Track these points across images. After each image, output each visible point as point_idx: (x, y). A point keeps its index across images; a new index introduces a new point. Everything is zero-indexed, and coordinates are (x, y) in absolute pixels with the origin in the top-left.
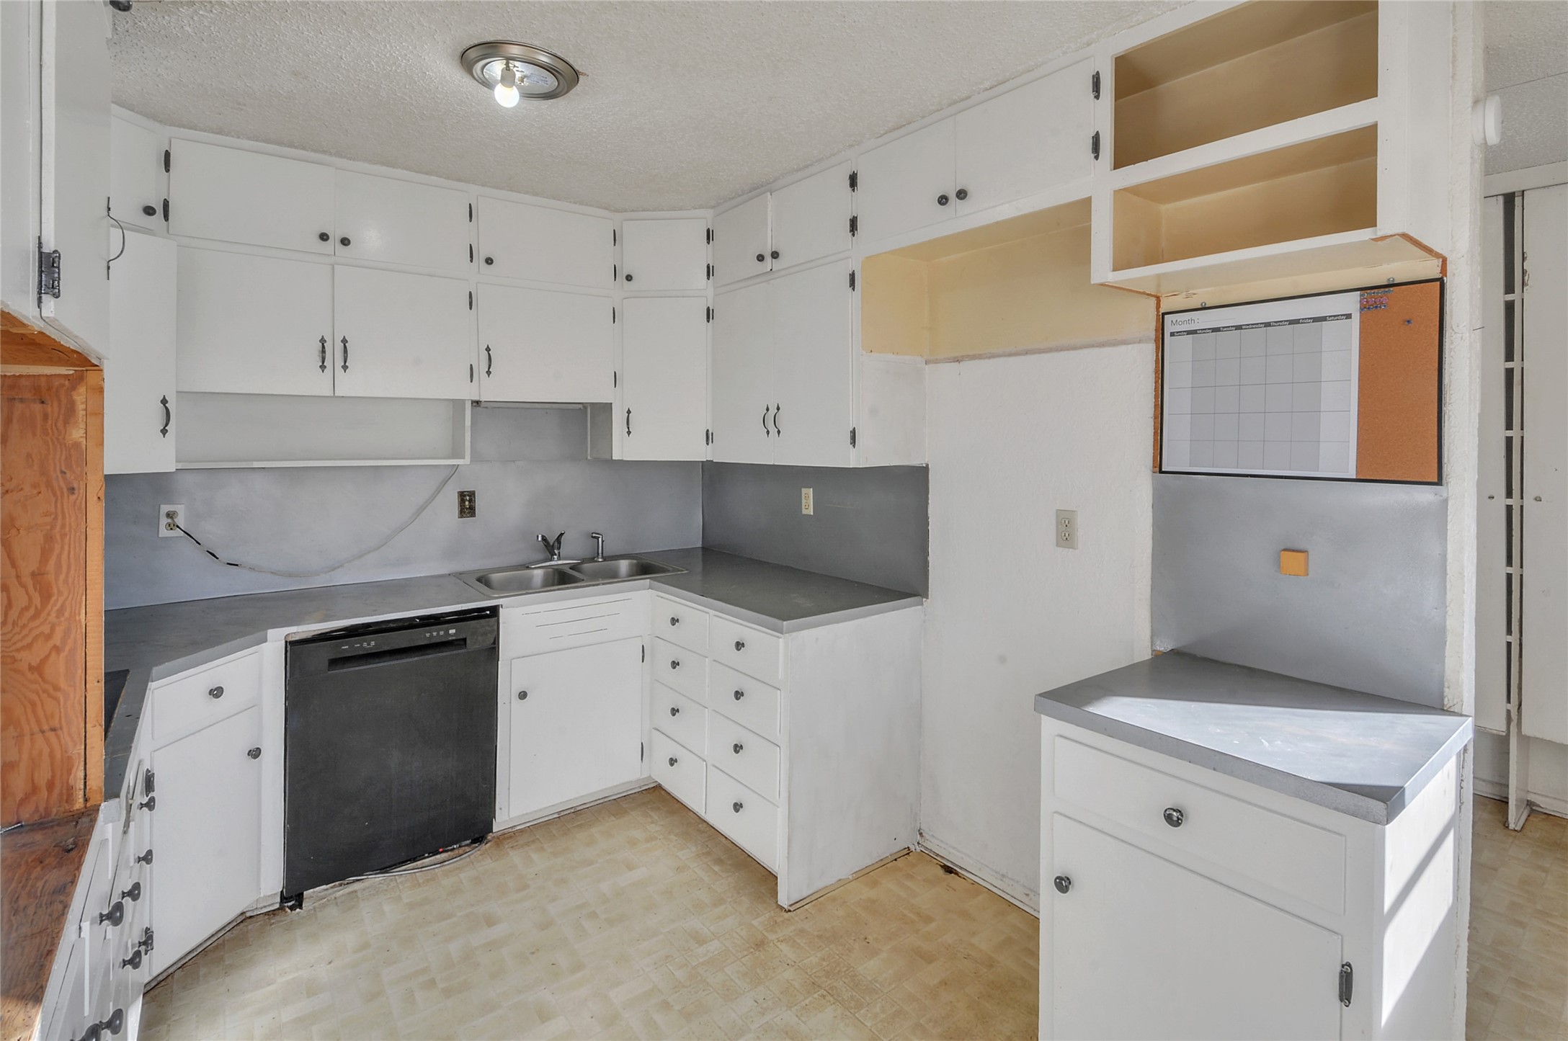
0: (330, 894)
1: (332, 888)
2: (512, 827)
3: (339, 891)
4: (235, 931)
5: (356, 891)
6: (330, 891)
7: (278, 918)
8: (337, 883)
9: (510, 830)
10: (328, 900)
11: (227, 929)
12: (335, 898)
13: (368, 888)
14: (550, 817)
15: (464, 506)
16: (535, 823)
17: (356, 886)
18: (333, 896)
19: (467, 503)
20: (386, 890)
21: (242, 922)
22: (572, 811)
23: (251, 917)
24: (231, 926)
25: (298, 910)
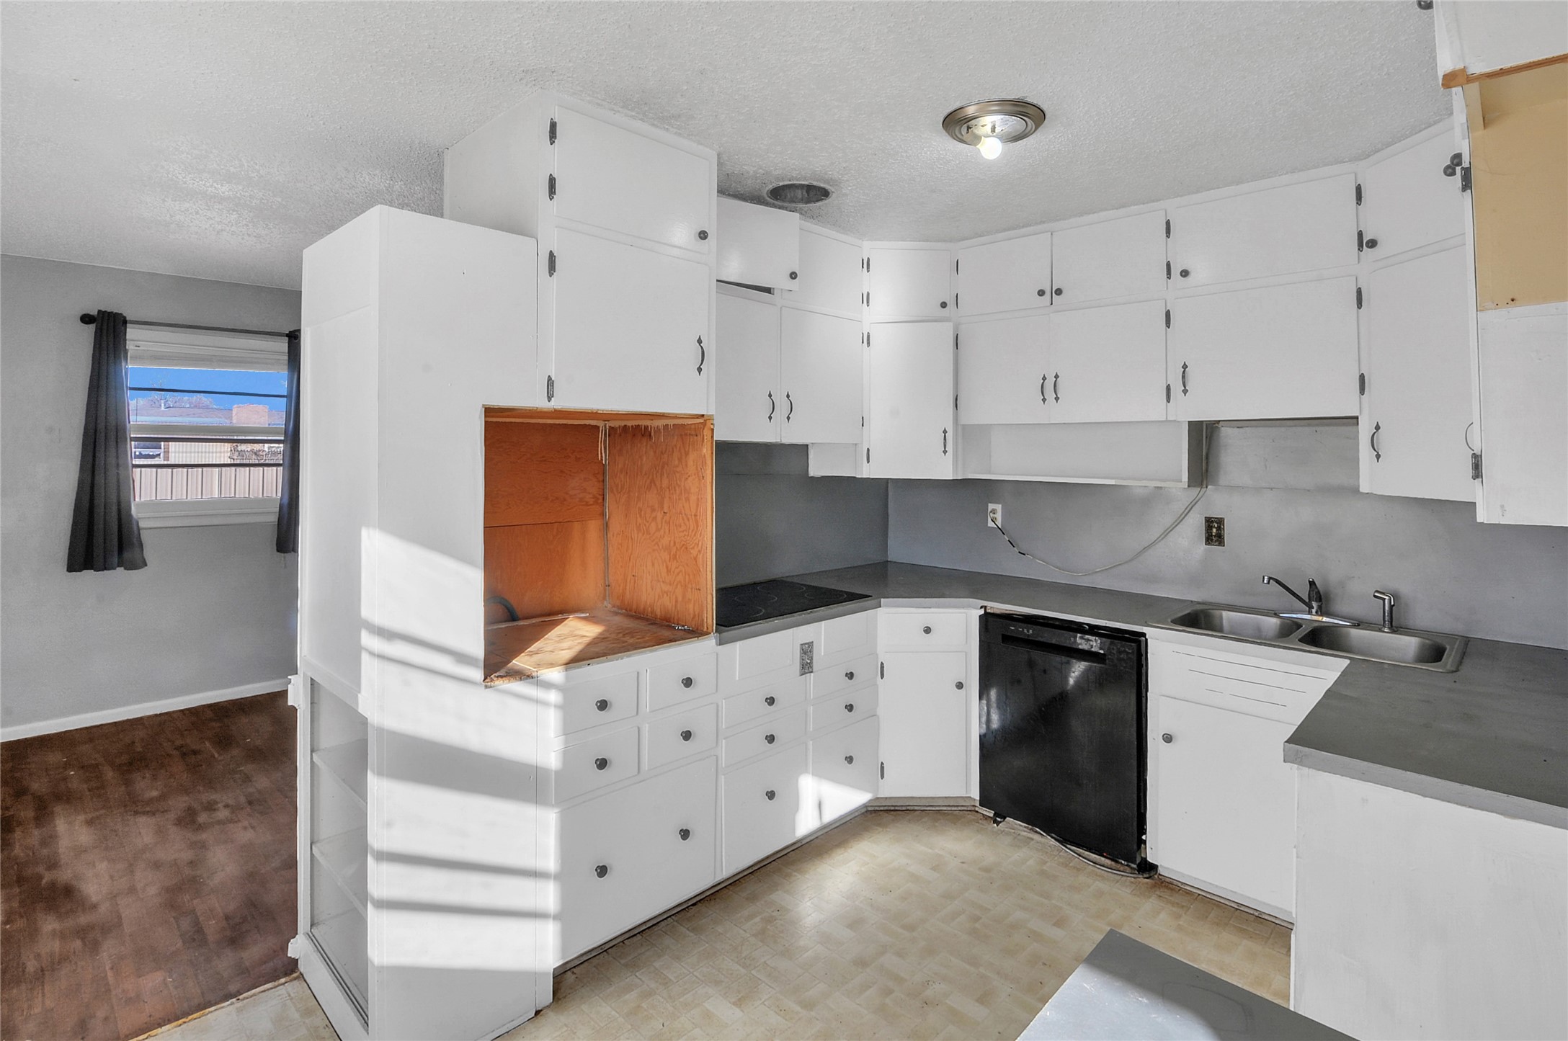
0: (1019, 830)
1: (1025, 827)
2: (1183, 883)
3: (1025, 831)
4: (961, 812)
5: (1032, 839)
6: (1021, 828)
7: (984, 822)
8: (1030, 827)
9: (1180, 885)
10: (1014, 833)
11: (960, 808)
12: (1019, 834)
13: (1041, 843)
14: (1227, 902)
15: (1212, 533)
16: (1208, 896)
17: (1036, 837)
18: (1019, 832)
19: (1214, 530)
20: (1047, 853)
21: (970, 811)
22: (1257, 914)
23: (977, 812)
24: (963, 808)
25: (995, 825)
